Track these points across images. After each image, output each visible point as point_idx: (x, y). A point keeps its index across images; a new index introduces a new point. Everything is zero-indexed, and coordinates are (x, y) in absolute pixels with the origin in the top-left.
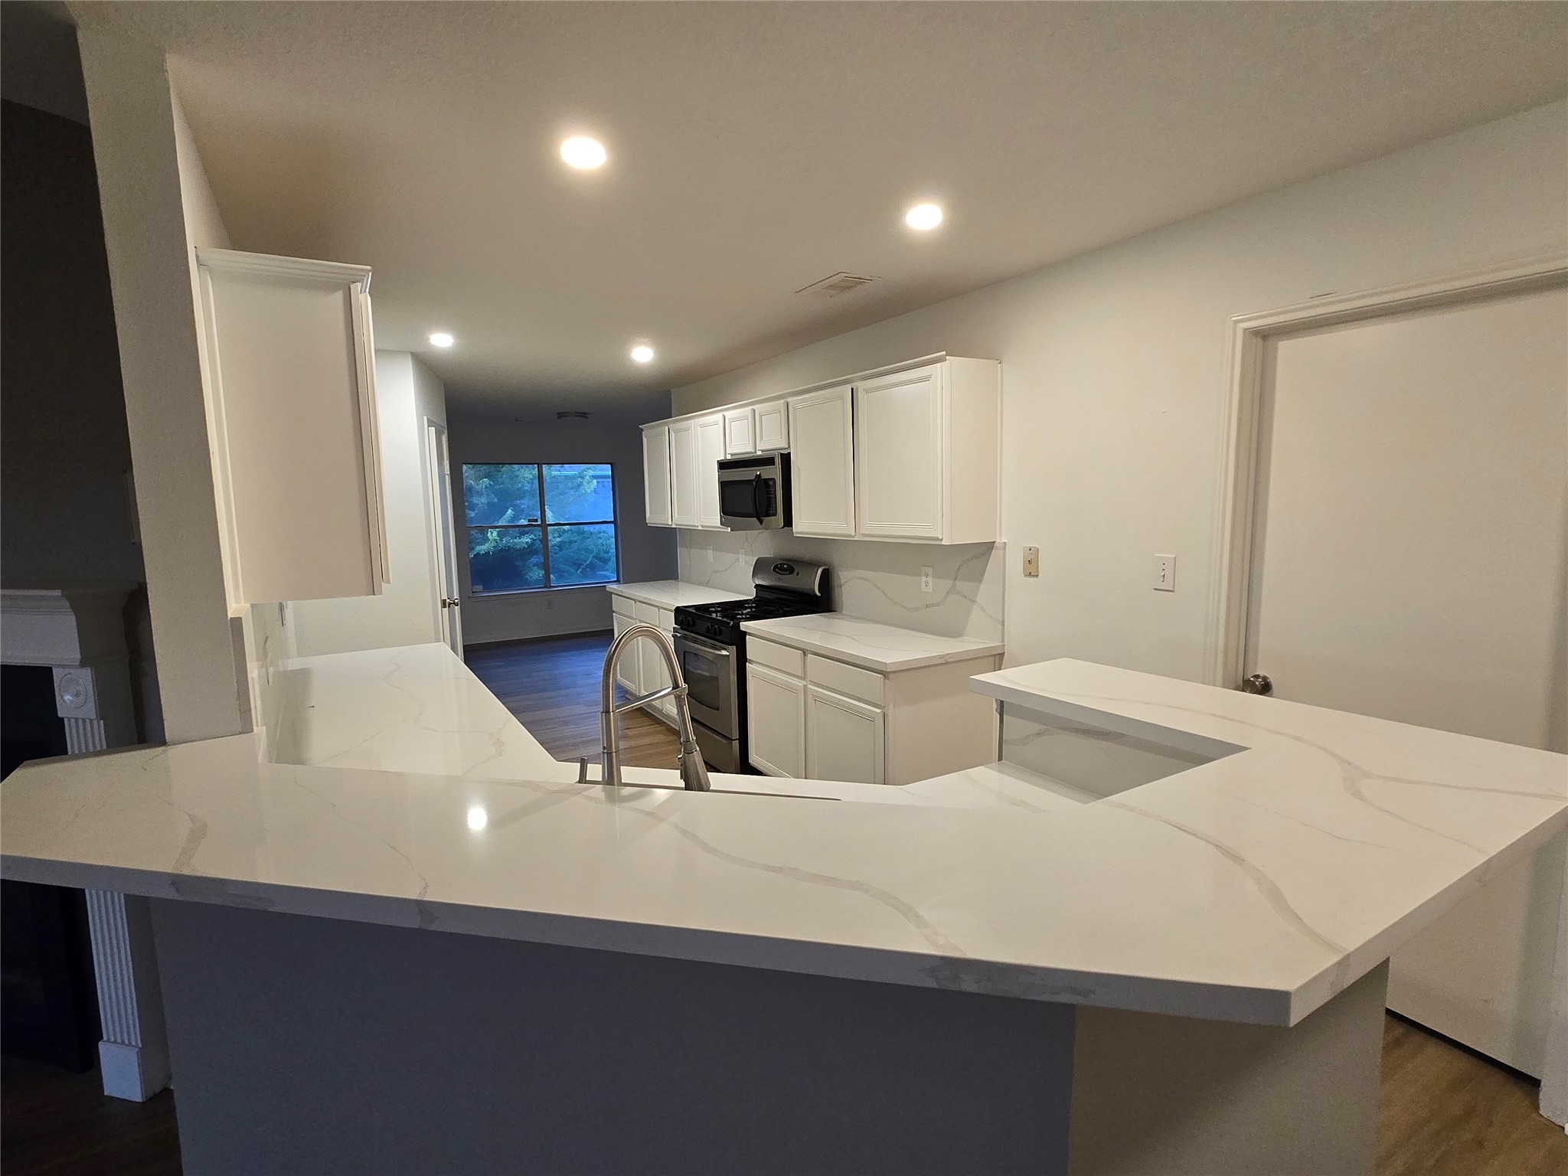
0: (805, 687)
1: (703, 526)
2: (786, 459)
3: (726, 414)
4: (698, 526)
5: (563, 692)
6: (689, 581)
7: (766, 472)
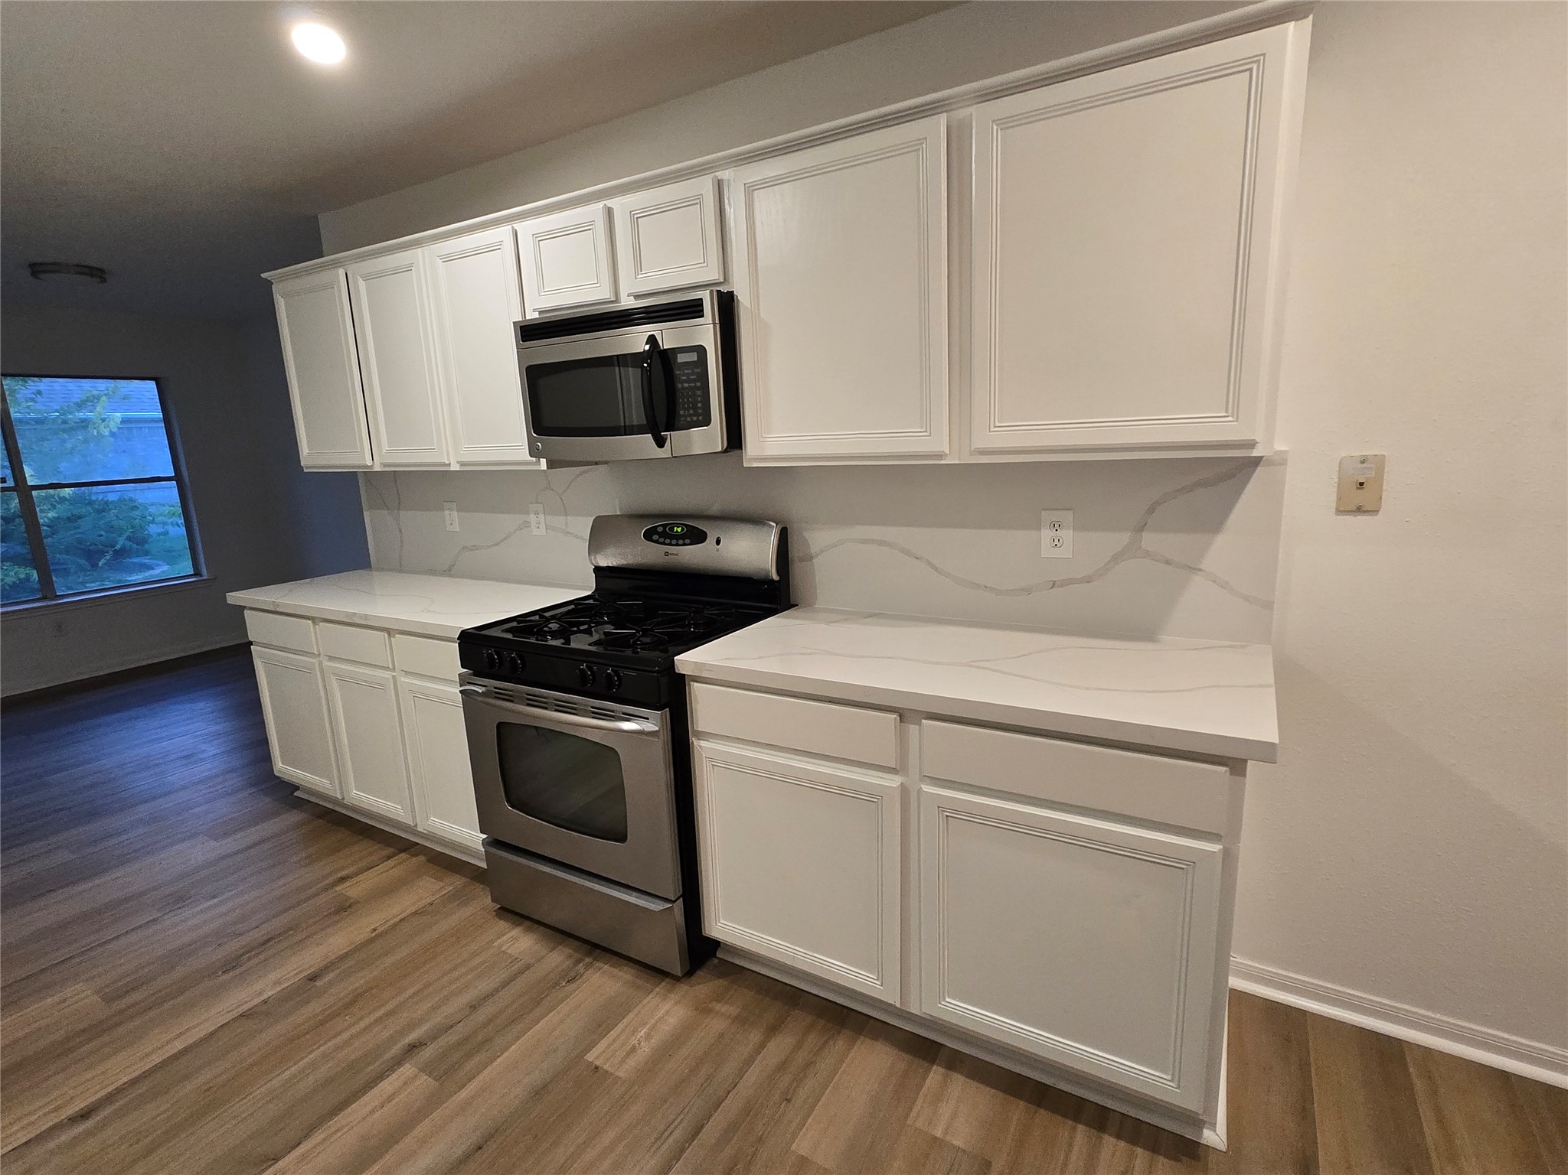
0: (904, 790)
1: (462, 464)
2: (727, 304)
3: (521, 226)
4: (449, 465)
5: (143, 811)
6: (399, 568)
7: (669, 334)
